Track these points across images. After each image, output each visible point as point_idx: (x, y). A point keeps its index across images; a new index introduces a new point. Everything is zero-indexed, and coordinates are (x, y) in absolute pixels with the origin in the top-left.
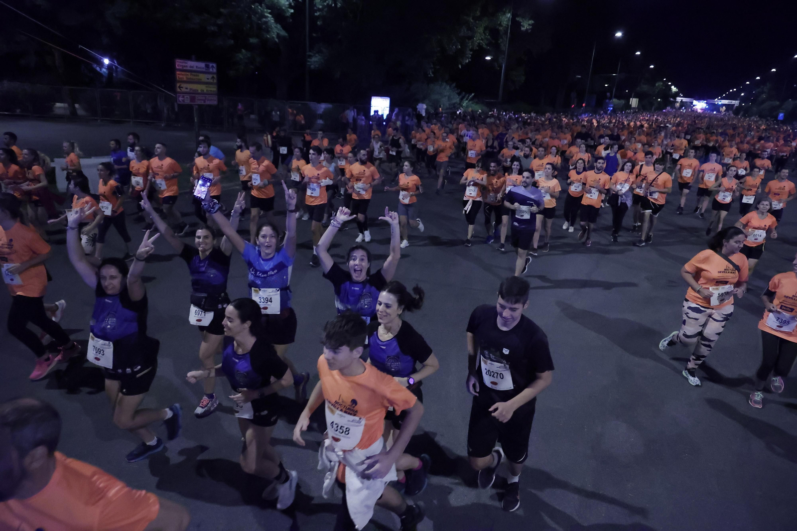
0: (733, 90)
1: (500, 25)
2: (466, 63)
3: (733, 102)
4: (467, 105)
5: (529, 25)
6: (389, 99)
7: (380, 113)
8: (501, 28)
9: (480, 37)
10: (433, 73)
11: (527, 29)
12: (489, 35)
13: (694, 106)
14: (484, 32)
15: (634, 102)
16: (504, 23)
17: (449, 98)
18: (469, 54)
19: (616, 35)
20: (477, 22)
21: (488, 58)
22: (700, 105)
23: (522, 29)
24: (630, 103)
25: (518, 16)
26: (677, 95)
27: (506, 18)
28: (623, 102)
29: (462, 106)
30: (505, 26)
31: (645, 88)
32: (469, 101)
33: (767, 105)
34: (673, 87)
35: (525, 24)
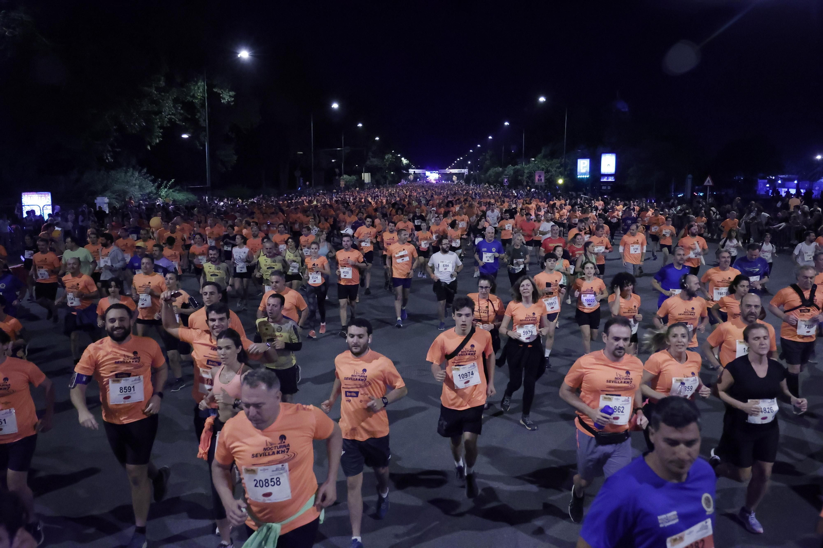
0: (460, 159)
1: (194, 97)
2: (156, 144)
3: (463, 171)
4: (167, 195)
5: (230, 96)
6: (50, 194)
7: (38, 213)
8: (196, 101)
9: (169, 110)
10: (111, 157)
11: (228, 102)
12: (182, 109)
13: (427, 177)
14: (174, 106)
15: (366, 177)
16: (199, 95)
17: (141, 188)
18: (159, 132)
19: (332, 107)
20: (163, 94)
21: (185, 136)
22: (433, 176)
23: (222, 102)
24: (363, 179)
25: (215, 86)
26: (408, 167)
27: (199, 90)
28: (354, 178)
29: (160, 196)
30: (201, 99)
31: (375, 161)
32: (169, 188)
33: (492, 171)
34: (403, 159)
35: (225, 96)
